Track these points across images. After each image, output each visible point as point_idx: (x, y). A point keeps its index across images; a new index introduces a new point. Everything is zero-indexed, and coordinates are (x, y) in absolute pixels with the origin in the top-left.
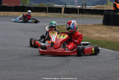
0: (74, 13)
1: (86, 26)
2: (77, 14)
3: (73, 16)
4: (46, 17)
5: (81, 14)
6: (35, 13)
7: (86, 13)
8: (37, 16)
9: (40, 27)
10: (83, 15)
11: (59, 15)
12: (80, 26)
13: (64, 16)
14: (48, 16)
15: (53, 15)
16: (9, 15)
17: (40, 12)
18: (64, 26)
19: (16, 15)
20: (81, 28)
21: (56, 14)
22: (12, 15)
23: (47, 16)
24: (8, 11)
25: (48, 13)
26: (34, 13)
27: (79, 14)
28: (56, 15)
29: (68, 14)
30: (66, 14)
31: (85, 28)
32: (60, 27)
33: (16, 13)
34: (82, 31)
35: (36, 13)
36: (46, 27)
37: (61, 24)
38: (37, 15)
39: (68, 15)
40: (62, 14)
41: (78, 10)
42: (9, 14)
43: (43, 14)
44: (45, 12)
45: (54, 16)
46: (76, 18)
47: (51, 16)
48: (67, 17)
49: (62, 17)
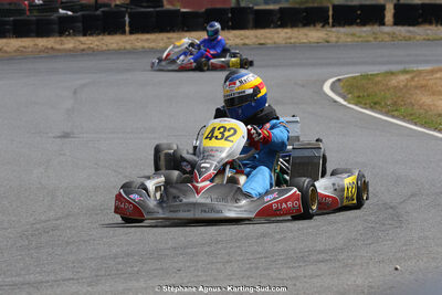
0: (431, 23)
3: (429, 32)
4: (328, 42)
6: (286, 30)
8: (292, 41)
9: (303, 86)
11: (375, 34)
13: (393, 36)
14: (333, 39)
15: (353, 35)
18: (392, 73)
21: (365, 29)
23: (330, 39)
24: (183, 30)
25: (333, 26)
26: (279, 30)
28: (364, 35)
29: (411, 28)
30: (399, 28)
32: (379, 79)
35: (288, 30)
36: (326, 80)
37: (384, 68)
38: (290, 38)
39: (409, 32)
40: (386, 29)
43: (314, 34)
44: (322, 27)
45: (357, 39)
47: (343, 38)
48: (405, 39)
49: (387, 38)
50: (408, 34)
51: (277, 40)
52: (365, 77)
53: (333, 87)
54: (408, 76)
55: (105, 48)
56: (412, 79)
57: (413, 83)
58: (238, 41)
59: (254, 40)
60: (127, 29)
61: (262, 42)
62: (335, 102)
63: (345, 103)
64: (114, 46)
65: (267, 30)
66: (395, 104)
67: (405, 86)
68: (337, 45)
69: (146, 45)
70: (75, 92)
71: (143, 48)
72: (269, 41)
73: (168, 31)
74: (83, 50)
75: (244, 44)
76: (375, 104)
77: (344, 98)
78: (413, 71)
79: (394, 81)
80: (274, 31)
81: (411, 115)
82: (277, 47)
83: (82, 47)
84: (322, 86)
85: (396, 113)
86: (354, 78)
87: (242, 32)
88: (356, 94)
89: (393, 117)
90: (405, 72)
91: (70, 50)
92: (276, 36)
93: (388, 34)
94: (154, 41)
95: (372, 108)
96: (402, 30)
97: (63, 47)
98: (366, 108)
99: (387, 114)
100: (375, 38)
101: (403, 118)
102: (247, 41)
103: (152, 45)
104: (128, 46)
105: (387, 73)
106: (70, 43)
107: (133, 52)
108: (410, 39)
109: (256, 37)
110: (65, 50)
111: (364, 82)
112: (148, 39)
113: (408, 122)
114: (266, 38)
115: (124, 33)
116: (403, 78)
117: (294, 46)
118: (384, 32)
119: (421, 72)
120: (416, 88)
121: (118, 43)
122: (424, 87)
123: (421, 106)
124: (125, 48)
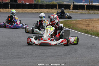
0: (81, 9)
1: (93, 20)
2: (84, 10)
3: (81, 11)
5: (88, 10)
6: (47, 10)
7: (92, 9)
8: (49, 12)
10: (89, 11)
11: (68, 11)
12: (87, 20)
16: (24, 12)
17: (51, 9)
19: (30, 12)
20: (88, 22)
22: (26, 11)
24: (23, 8)
25: (58, 9)
26: (45, 9)
27: (86, 10)
29: (76, 10)
30: (74, 10)
31: (91, 22)
33: (30, 9)
34: (89, 25)
35: (48, 10)
40: (70, 10)
41: (85, 7)
42: (24, 10)
43: (54, 11)
44: (56, 9)
46: (84, 13)
48: (75, 13)
49: (71, 12)
54: (76, 21)
55: (4, 12)
56: (77, 21)
58: (36, 12)
60: (9, 7)
64: (6, 11)
65: (43, 9)
66: (73, 27)
67: (75, 23)
73: (19, 9)
75: (37, 12)
78: (77, 20)
79: (73, 22)
80: (44, 10)
85: (73, 29)
86: (63, 21)
87: (37, 9)
88: (64, 24)
90: (75, 20)
93: (71, 11)
96: (75, 11)
101: (75, 30)
102: (38, 12)
109: (40, 11)
111: (66, 22)
114: (42, 11)
115: (8, 8)
118: (70, 11)
119: (79, 20)
120: (78, 23)
121: (7, 11)
122: (80, 23)
123: (79, 28)
124: (9, 12)
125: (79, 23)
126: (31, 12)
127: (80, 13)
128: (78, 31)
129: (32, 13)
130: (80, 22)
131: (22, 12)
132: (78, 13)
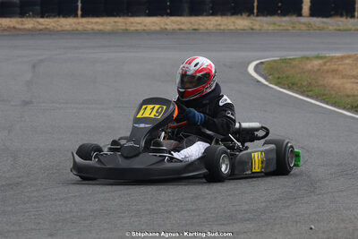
0: (342, 16)
3: (340, 23)
4: (252, 29)
6: (216, 19)
8: (222, 27)
9: (230, 67)
11: (293, 23)
13: (309, 26)
14: (257, 27)
15: (274, 24)
16: (132, 28)
17: (232, 14)
18: (308, 58)
19: (153, 28)
21: (284, 19)
22: (139, 27)
23: (254, 27)
24: (128, 15)
25: (257, 16)
26: (210, 18)
28: (283, 24)
30: (315, 19)
32: (296, 62)
33: (154, 19)
35: (219, 18)
36: (249, 63)
37: (299, 54)
38: (220, 25)
39: (323, 22)
40: (302, 19)
42: (132, 23)
43: (241, 22)
44: (248, 16)
45: (277, 28)
46: (351, 30)
47: (266, 26)
48: (320, 29)
49: (304, 27)
50: (322, 25)
51: (209, 27)
52: (284, 61)
53: (256, 69)
54: (320, 61)
55: (59, 28)
56: (325, 64)
57: (325, 68)
58: (175, 26)
59: (190, 25)
60: (79, 13)
61: (195, 27)
62: (258, 81)
63: (267, 83)
64: (68, 28)
65: (200, 18)
66: (310, 84)
67: (319, 70)
68: (260, 33)
69: (96, 27)
70: (34, 66)
71: (93, 29)
72: (202, 27)
74: (41, 30)
75: (180, 29)
76: (293, 84)
77: (266, 79)
78: (325, 57)
79: (309, 65)
80: (206, 18)
81: (324, 95)
82: (208, 32)
83: (40, 27)
84: (247, 68)
85: (310, 93)
86: (275, 61)
87: (179, 19)
88: (277, 76)
89: (308, 96)
90: (318, 57)
91: (29, 30)
92: (208, 22)
93: (304, 24)
94: (102, 24)
95: (290, 88)
97: (23, 27)
98: (285, 88)
99: (302, 93)
100: (293, 27)
101: (316, 97)
102: (183, 27)
103: (101, 27)
104: (80, 28)
105: (303, 58)
106: (29, 23)
107: (84, 33)
108: (323, 29)
109: (191, 23)
110: (25, 29)
111: (284, 65)
112: (96, 23)
113: (321, 101)
114: (199, 24)
115: (76, 16)
116: (316, 62)
117: (222, 33)
118: (300, 23)
119: (332, 58)
120: (328, 72)
121: (71, 25)
122: (335, 71)
123: (332, 88)
124: (77, 30)
125: (333, 71)
126: (158, 28)
127: (336, 30)
128: (327, 103)
129: (164, 32)
130: (336, 66)
131: (124, 28)
132: (330, 28)
